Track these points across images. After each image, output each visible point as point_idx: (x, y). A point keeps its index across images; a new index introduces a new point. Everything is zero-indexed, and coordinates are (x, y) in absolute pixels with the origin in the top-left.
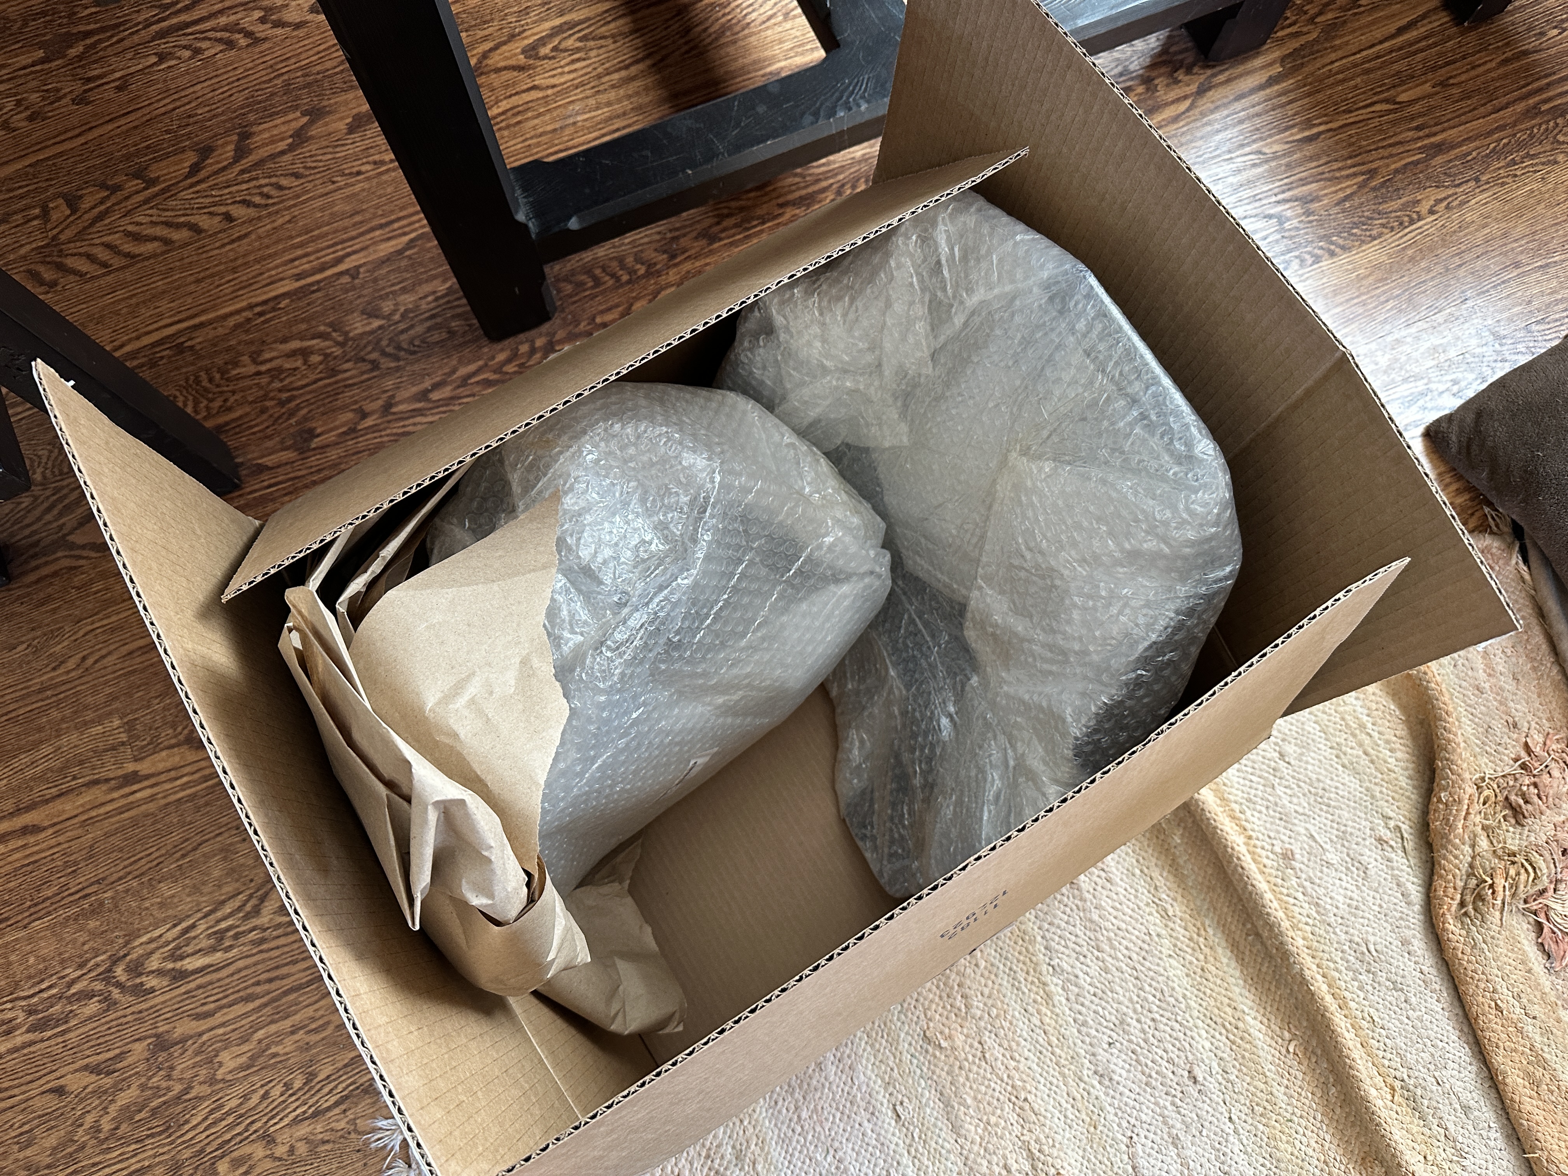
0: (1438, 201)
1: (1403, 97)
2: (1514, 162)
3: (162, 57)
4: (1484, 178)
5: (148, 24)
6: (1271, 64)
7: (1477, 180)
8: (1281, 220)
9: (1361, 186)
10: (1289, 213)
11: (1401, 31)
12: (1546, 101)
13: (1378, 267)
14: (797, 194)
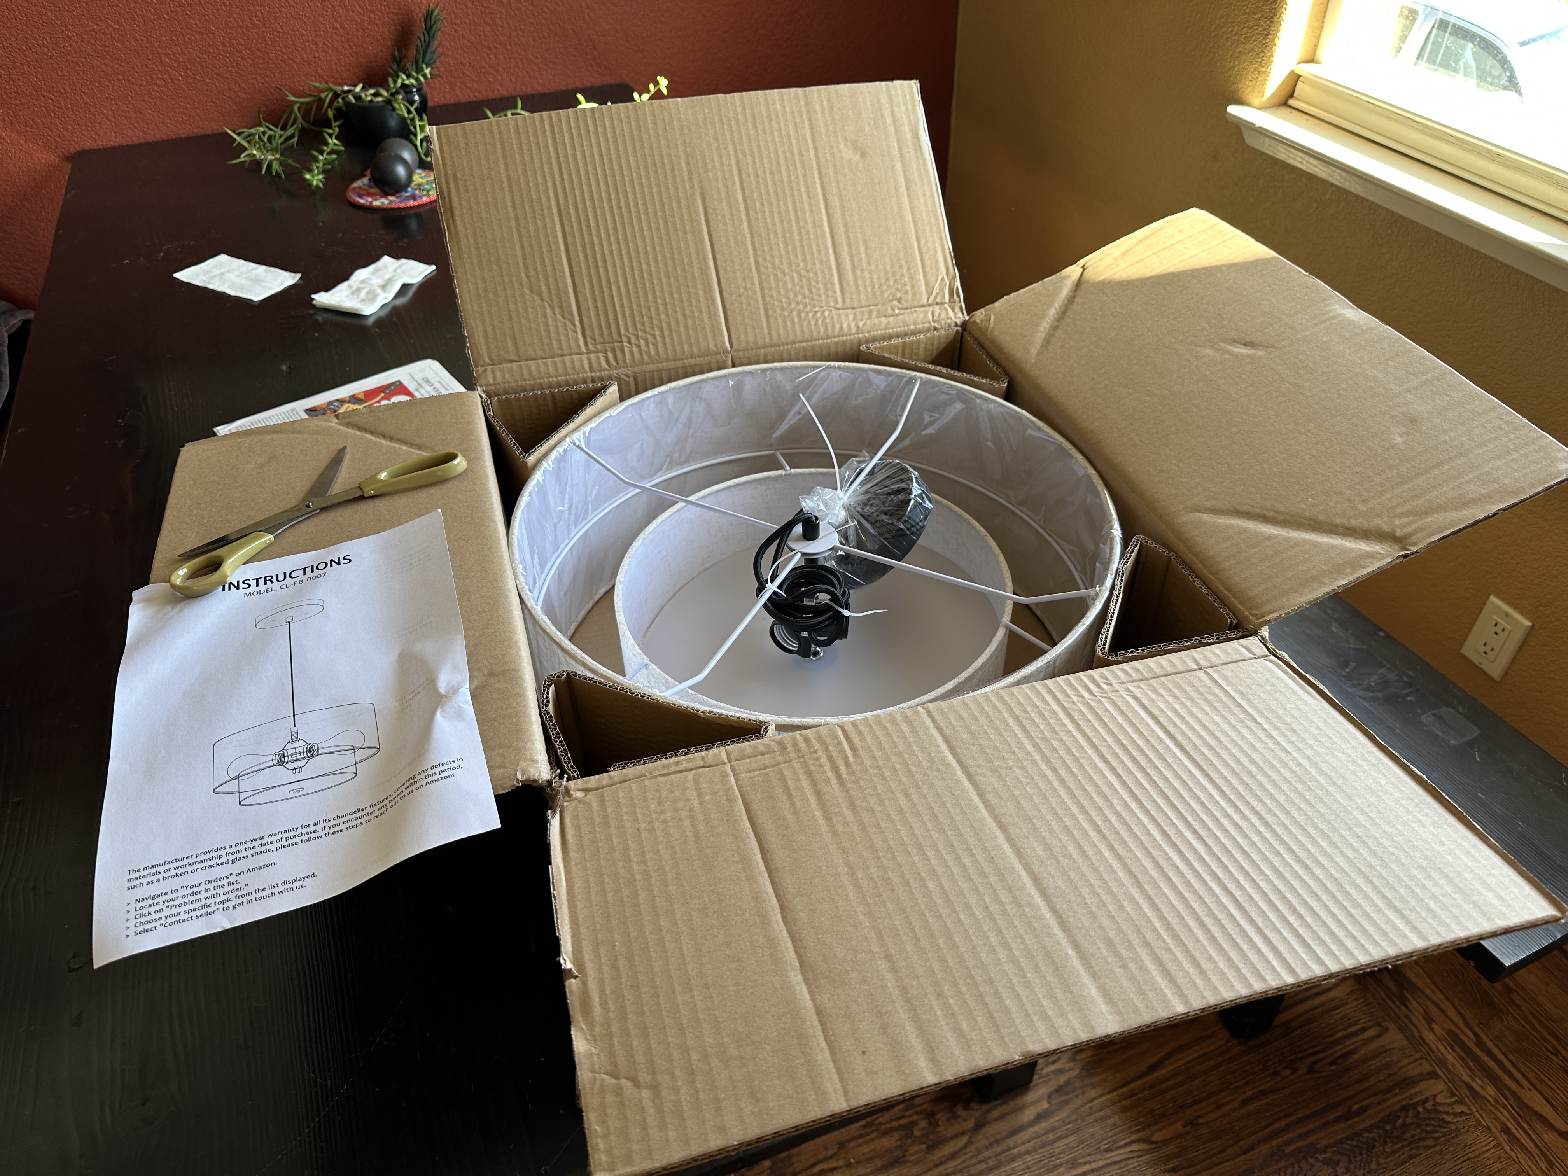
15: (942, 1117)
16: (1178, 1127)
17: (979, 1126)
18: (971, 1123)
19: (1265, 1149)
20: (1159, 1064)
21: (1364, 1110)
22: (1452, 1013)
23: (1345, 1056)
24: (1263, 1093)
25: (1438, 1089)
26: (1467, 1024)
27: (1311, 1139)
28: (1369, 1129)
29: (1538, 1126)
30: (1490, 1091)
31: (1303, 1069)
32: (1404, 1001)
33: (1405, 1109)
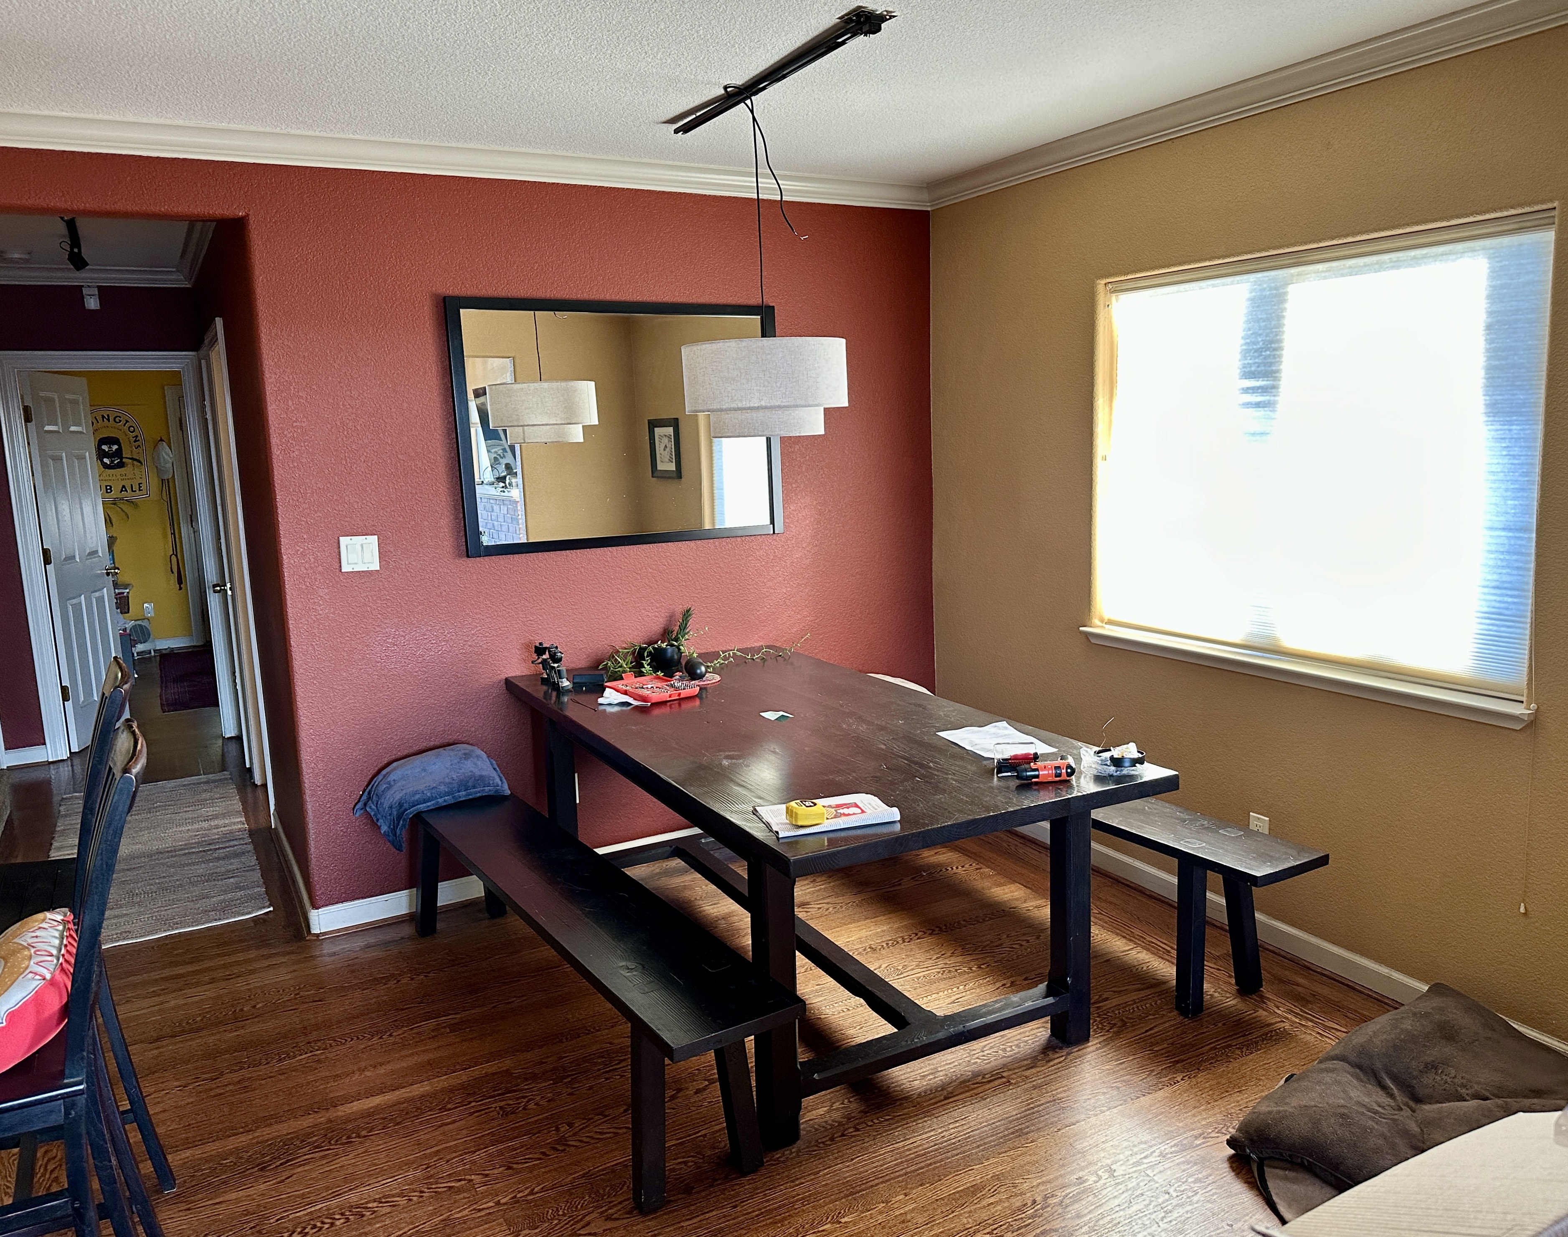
0: (1184, 1077)
1: (1155, 1049)
2: (1212, 1063)
3: (607, 1079)
4: (1201, 1068)
5: (599, 1070)
6: (1097, 1044)
7: (1198, 1069)
8: (1118, 1088)
9: (1148, 1075)
10: (1120, 1085)
11: (1147, 1031)
12: (1218, 1045)
13: (1167, 1097)
14: (900, 1097)
15: (1050, 1053)
16: (1165, 1046)
17: (1068, 1054)
18: (1064, 1053)
19: (1208, 1047)
20: (1151, 1029)
21: (1253, 1033)
22: (1288, 1004)
23: (1240, 1019)
24: (1203, 1033)
25: (1287, 1025)
26: (1295, 1006)
27: (1229, 1043)
28: (1256, 1038)
29: (1333, 1031)
30: (1310, 1024)
31: (1220, 1025)
32: (1265, 1003)
33: (1271, 1032)
